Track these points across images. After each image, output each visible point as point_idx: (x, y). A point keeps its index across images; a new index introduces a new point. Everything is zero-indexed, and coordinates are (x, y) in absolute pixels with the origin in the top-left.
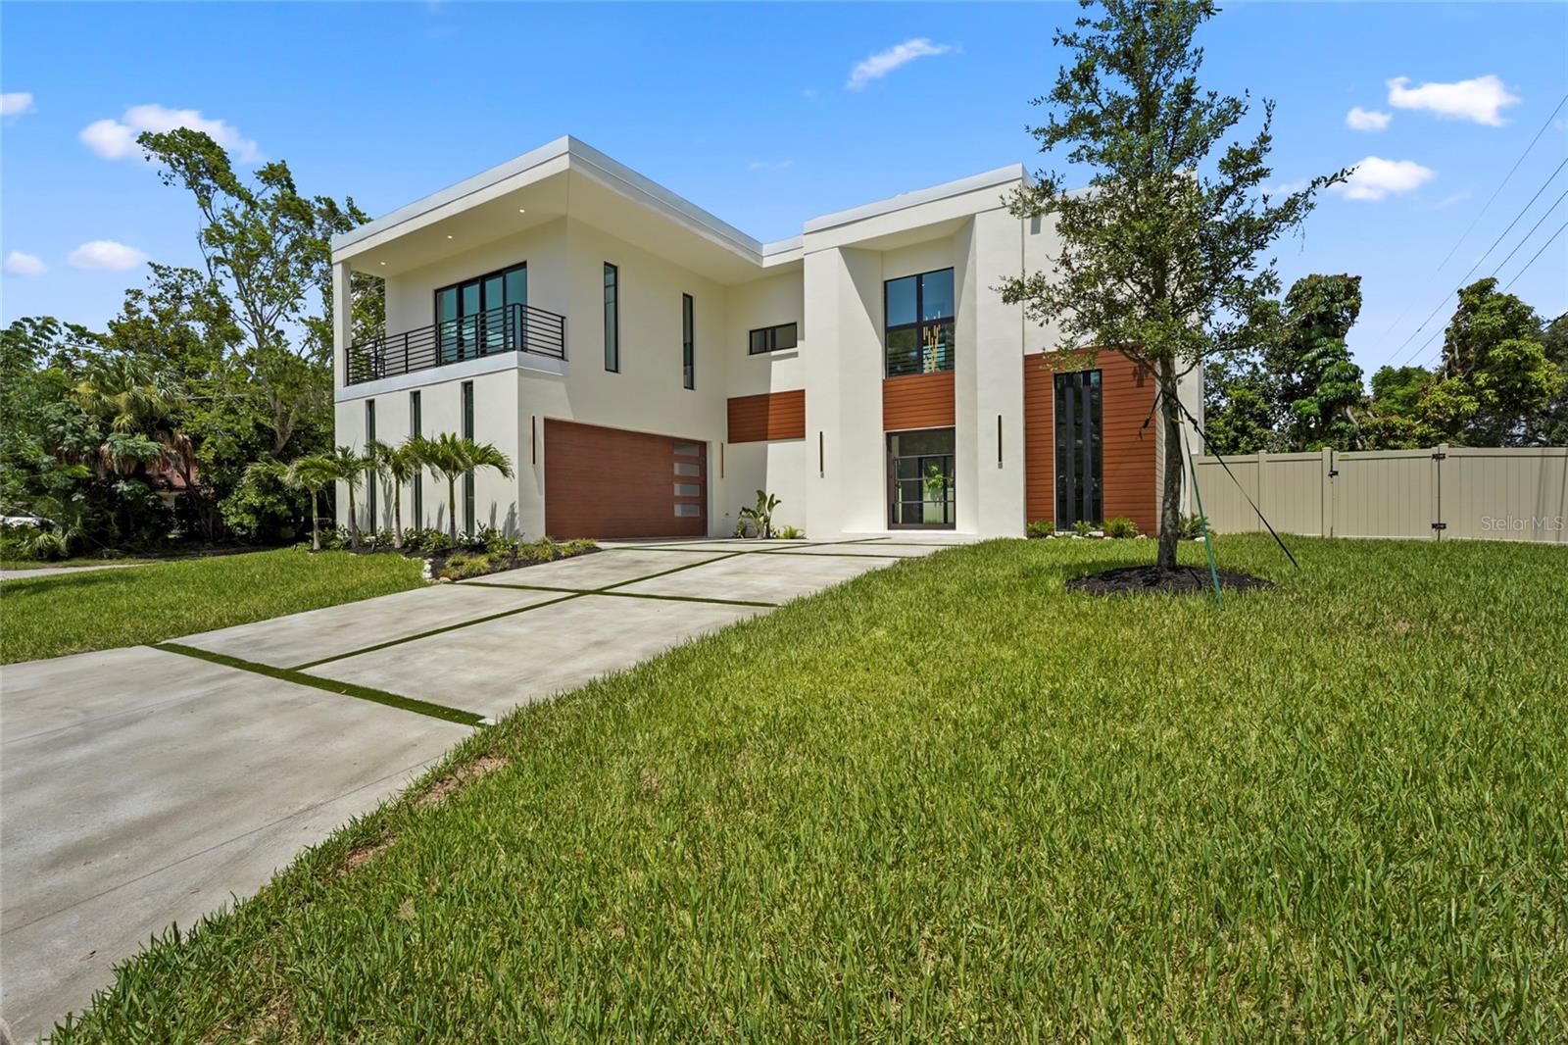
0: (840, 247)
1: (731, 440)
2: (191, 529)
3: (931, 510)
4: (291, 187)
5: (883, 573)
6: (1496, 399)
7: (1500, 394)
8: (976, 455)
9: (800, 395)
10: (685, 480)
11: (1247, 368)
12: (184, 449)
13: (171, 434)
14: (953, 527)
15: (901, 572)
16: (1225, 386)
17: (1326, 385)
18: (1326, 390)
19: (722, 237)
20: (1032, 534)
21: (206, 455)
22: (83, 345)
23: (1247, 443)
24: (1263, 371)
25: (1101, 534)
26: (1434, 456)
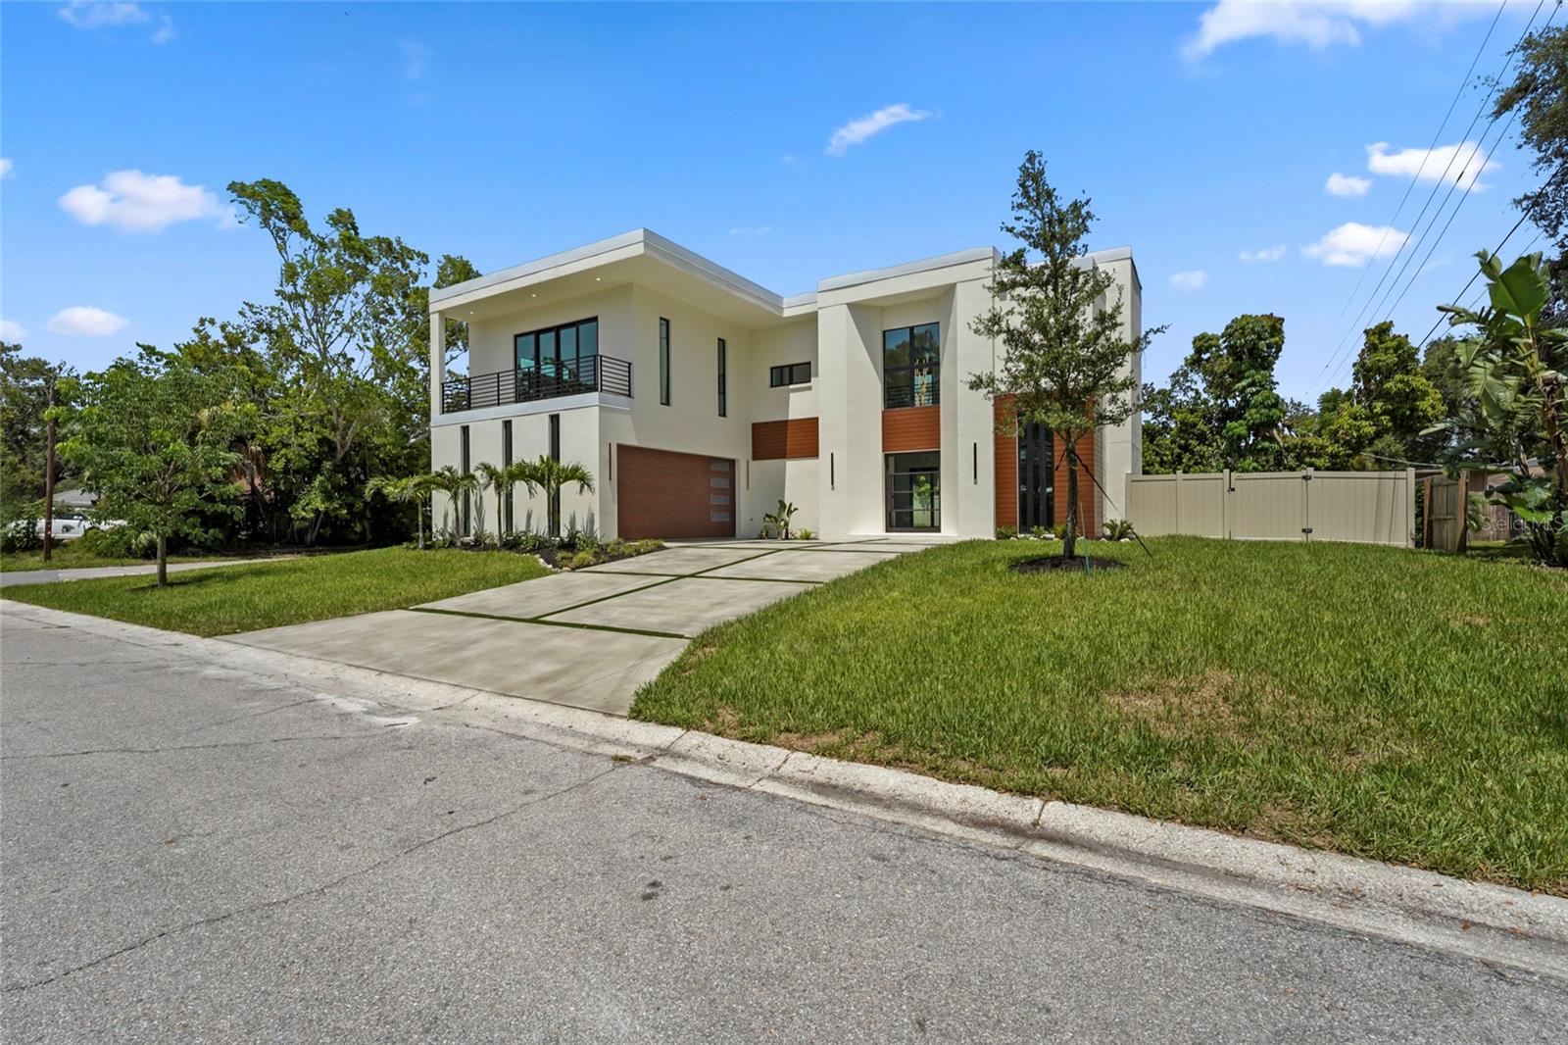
0: (848, 305)
1: (754, 458)
2: (255, 530)
3: (920, 516)
4: (355, 229)
5: (890, 563)
6: (1390, 424)
7: (1393, 419)
8: (956, 475)
9: (813, 423)
10: (720, 491)
11: (1192, 394)
12: (258, 460)
13: (246, 445)
14: (938, 530)
15: (903, 561)
16: (1172, 410)
17: (1253, 411)
18: (1253, 415)
19: (753, 296)
20: (1000, 536)
21: (277, 464)
22: (153, 363)
23: (1189, 459)
24: (1204, 396)
25: (1053, 536)
26: (1304, 478)
